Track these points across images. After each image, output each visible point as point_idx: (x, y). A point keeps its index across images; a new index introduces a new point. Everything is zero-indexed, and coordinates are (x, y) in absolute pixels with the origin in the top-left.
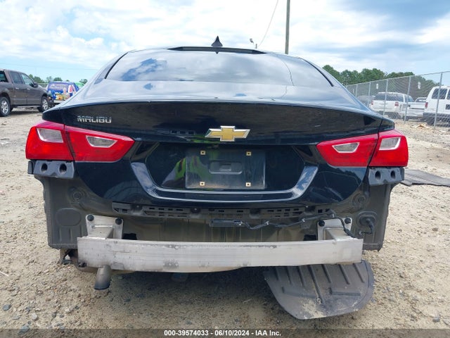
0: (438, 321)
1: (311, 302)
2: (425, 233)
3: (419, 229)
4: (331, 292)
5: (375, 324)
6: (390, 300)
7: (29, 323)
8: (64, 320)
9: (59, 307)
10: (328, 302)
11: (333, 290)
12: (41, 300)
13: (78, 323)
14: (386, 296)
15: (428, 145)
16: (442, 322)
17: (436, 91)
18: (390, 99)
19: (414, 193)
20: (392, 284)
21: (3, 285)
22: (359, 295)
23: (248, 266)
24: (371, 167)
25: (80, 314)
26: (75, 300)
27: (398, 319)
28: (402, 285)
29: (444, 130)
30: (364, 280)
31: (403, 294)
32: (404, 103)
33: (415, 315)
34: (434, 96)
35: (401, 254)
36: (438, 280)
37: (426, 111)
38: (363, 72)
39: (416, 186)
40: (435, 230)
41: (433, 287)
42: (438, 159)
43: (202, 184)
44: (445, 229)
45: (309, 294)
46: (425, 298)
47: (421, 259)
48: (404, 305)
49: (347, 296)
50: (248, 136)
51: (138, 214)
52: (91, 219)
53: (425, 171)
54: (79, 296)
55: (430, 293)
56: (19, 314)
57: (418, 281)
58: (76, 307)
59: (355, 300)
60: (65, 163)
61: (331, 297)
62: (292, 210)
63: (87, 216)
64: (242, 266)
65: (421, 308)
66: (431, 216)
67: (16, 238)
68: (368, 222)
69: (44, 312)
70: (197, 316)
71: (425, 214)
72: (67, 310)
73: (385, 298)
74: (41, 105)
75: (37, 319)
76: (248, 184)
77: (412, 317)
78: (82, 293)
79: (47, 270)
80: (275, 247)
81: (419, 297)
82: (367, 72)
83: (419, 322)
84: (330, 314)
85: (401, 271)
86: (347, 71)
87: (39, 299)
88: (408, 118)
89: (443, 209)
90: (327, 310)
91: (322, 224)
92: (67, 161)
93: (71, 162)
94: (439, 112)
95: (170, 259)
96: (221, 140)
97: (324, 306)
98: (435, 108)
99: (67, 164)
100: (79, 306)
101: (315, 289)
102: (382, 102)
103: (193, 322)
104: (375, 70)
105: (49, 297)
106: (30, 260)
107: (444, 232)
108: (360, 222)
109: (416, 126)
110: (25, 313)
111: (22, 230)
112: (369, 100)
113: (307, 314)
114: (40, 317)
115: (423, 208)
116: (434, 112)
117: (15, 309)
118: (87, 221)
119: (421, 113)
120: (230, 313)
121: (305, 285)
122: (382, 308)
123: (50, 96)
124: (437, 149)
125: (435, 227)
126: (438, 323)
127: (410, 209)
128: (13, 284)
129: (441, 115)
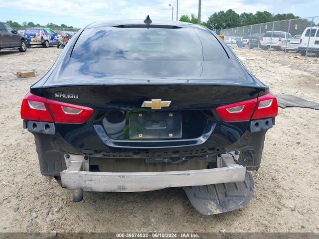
0: (294, 210)
1: (213, 203)
2: (291, 146)
3: (287, 143)
4: (226, 196)
5: (254, 213)
6: (264, 196)
7: (32, 220)
8: (55, 217)
9: (51, 208)
10: (224, 202)
11: (228, 194)
12: (38, 203)
13: (64, 219)
14: (263, 194)
15: (300, 73)
16: (296, 211)
17: (308, 31)
18: (275, 36)
19: (287, 114)
20: (267, 185)
21: (12, 193)
22: (244, 196)
23: (172, 186)
24: (252, 120)
25: (65, 212)
26: (60, 203)
27: (269, 210)
28: (273, 186)
29: (312, 60)
30: (248, 186)
31: (273, 192)
32: (285, 39)
33: (280, 207)
34: (307, 35)
35: (275, 162)
36: (297, 181)
37: (300, 46)
38: (256, 14)
39: (288, 108)
40: (298, 143)
41: (293, 187)
42: (306, 85)
43: (141, 136)
44: (305, 142)
45: (211, 198)
46: (287, 194)
47: (288, 165)
48: (273, 199)
49: (236, 198)
50: (170, 105)
51: (99, 156)
52: (68, 157)
53: (296, 95)
54: (63, 199)
55: (291, 191)
56: (25, 214)
57: (284, 182)
58: (62, 208)
59: (241, 200)
60: (48, 123)
61: (226, 199)
62: (200, 151)
63: (65, 155)
64: (168, 187)
65: (284, 201)
66: (297, 132)
67: (16, 158)
68: (250, 153)
69: (41, 212)
70: (140, 212)
71: (293, 130)
72: (56, 210)
73: (261, 195)
74: (21, 46)
75: (37, 217)
76: (171, 135)
77: (278, 208)
78: (64, 197)
79: (40, 182)
80: (188, 174)
81: (283, 194)
82: (259, 14)
83: (282, 212)
84: (225, 211)
85: (273, 175)
86: (245, 14)
87: (36, 203)
88: (287, 51)
89: (305, 127)
90: (223, 208)
91: (219, 155)
92: (50, 122)
93: (52, 122)
94: (310, 46)
95: (121, 185)
96: (152, 108)
97: (221, 205)
98: (307, 43)
99: (50, 124)
100: (63, 206)
101: (215, 194)
102: (269, 38)
103: (138, 216)
104: (265, 12)
105: (43, 201)
106: (27, 174)
107: (304, 145)
108: (245, 153)
109: (292, 57)
110: (28, 213)
111: (19, 151)
112: (260, 37)
113: (210, 211)
114: (39, 215)
115: (292, 126)
116: (306, 46)
117: (21, 211)
118: (65, 158)
119: (296, 47)
120: (161, 209)
121: (209, 191)
122: (259, 202)
123: (26, 39)
124: (306, 76)
125: (299, 141)
126: (294, 212)
127: (283, 127)
128: (18, 192)
129: (311, 49)
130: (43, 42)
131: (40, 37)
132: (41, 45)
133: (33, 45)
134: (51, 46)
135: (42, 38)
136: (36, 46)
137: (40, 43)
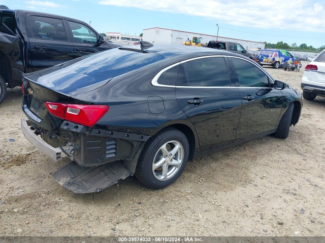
1: (68, 179)
4: (81, 182)
10: (74, 183)
22: (87, 190)
49: (83, 187)
50: (33, 94)
59: (83, 190)
61: (78, 183)
101: (80, 177)
130: (273, 63)
131: (272, 58)
132: (271, 65)
133: (264, 65)
134: (281, 67)
135: (274, 59)
136: (267, 66)
137: (271, 64)
